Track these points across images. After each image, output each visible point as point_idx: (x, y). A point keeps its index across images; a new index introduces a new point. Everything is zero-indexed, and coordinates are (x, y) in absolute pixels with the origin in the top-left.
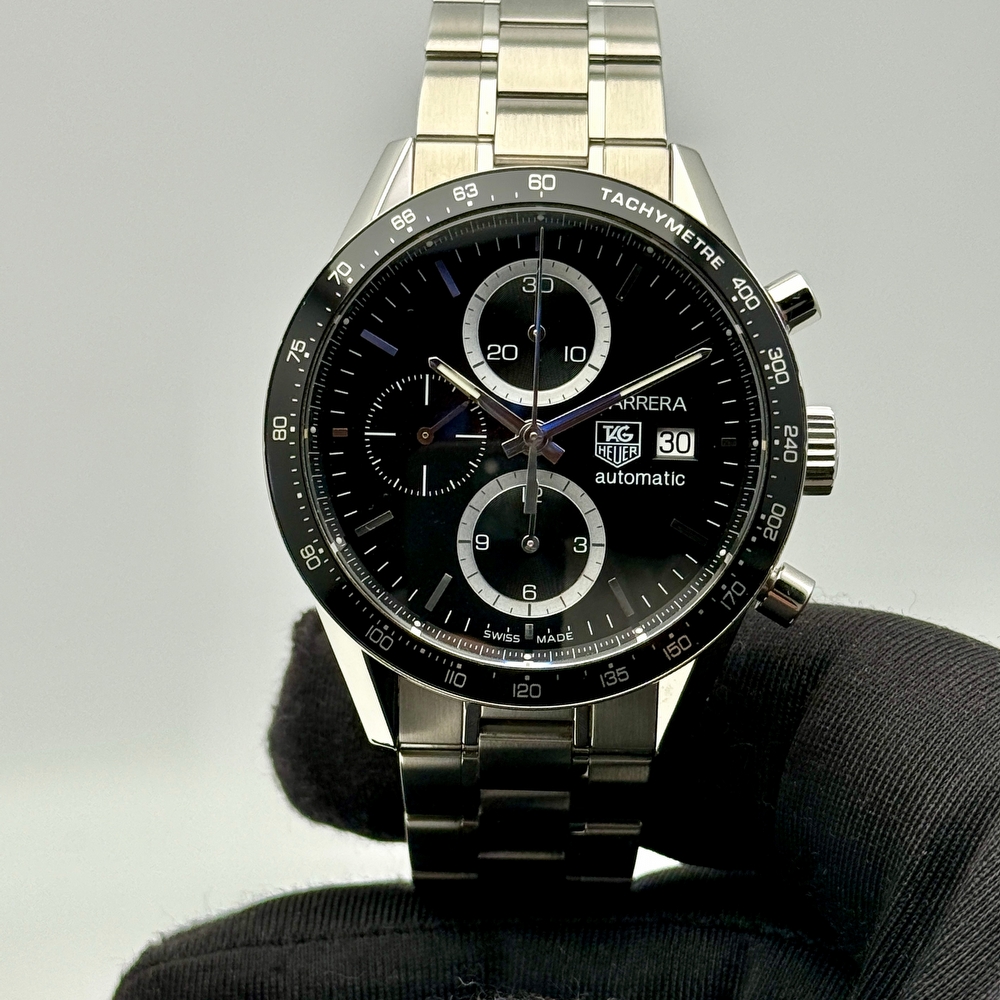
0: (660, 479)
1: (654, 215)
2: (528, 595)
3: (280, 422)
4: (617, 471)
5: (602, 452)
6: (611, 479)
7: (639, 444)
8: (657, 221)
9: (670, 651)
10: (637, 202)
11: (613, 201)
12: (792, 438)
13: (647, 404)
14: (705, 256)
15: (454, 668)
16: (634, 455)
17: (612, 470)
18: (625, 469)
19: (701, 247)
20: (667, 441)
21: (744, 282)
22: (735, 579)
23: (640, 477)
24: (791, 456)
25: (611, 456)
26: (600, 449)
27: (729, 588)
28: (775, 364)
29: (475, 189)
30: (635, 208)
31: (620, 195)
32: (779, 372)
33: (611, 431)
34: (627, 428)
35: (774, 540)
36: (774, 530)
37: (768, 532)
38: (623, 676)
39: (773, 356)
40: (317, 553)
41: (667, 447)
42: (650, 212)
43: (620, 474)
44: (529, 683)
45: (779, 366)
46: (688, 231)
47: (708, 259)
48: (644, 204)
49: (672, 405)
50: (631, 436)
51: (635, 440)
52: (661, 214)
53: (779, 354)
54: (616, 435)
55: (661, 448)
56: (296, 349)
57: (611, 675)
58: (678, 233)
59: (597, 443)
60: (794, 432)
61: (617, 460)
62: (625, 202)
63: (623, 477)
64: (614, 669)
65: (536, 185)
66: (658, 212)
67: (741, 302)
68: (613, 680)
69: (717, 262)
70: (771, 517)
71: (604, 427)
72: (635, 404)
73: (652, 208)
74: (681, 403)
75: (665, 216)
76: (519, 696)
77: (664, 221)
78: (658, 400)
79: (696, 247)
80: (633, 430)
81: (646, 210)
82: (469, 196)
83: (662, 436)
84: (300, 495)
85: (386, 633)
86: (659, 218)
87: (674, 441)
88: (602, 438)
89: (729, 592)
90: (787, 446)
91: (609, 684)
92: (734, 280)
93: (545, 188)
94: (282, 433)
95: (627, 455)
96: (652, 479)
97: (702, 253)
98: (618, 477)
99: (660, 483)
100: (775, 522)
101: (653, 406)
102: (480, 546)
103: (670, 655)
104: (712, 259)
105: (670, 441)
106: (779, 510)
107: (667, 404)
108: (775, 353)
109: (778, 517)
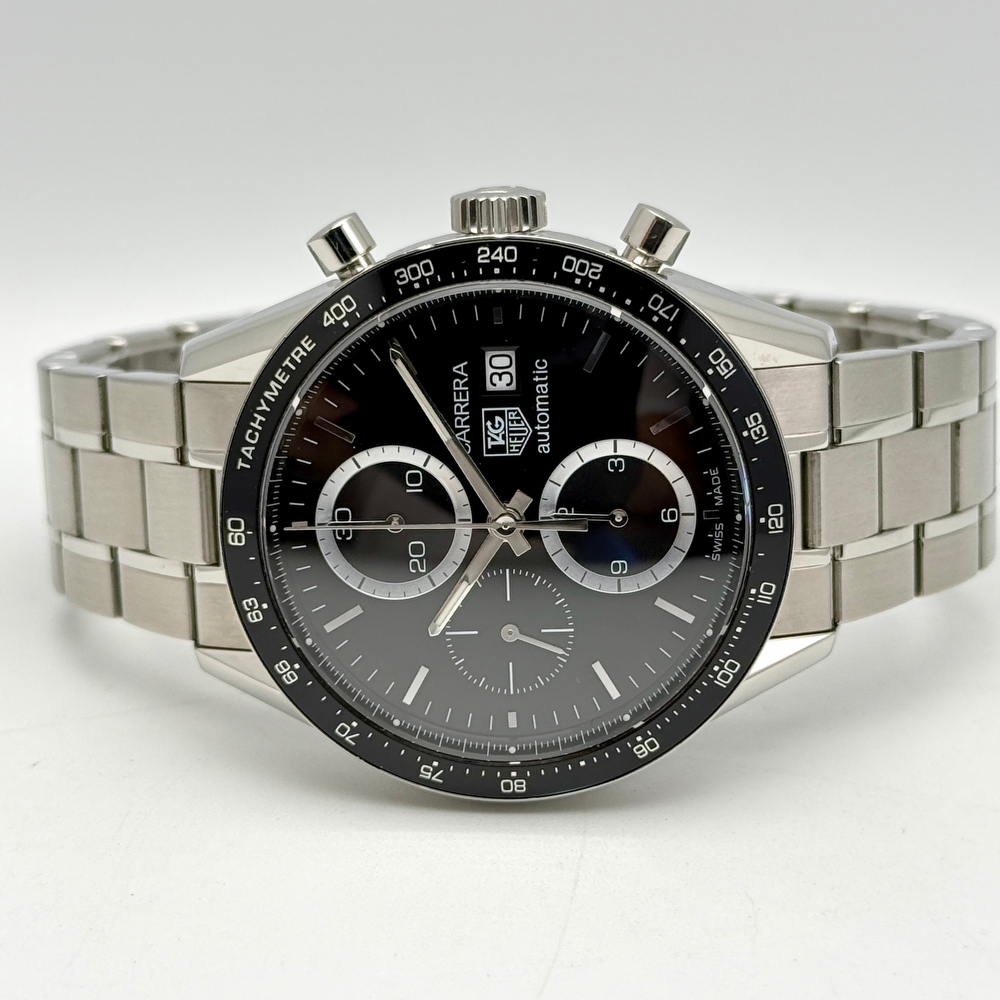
0: (541, 386)
1: (262, 413)
2: (673, 517)
3: (507, 786)
4: (535, 431)
5: (516, 448)
6: (545, 437)
7: (506, 409)
8: (268, 410)
9: (726, 371)
10: (250, 431)
11: (251, 458)
12: (491, 253)
13: (463, 403)
14: (302, 357)
15: (756, 596)
16: (518, 415)
17: (535, 436)
18: (533, 423)
19: (293, 361)
20: (500, 379)
21: (326, 314)
22: (647, 308)
23: (541, 406)
24: (511, 254)
25: (520, 438)
26: (514, 450)
27: (656, 313)
28: (413, 276)
29: (249, 601)
30: (257, 434)
31: (243, 450)
32: (421, 272)
33: (493, 439)
34: (489, 424)
35: (601, 267)
36: (591, 267)
37: (593, 273)
38: (756, 419)
39: (404, 279)
40: (642, 742)
41: (506, 378)
42: (260, 418)
43: (538, 428)
44: (768, 518)
45: (414, 272)
46: (277, 376)
47: (305, 354)
48: (252, 424)
49: (462, 378)
50: (498, 419)
51: (501, 414)
52: (261, 406)
53: (402, 273)
54: (498, 435)
55: (508, 385)
56: (430, 774)
57: (755, 432)
58: (280, 388)
59: (507, 454)
60: (484, 252)
61: (524, 431)
62: (251, 445)
63: (541, 425)
64: (749, 430)
65: (239, 538)
66: (259, 409)
67: (349, 316)
68: (761, 429)
69: (307, 345)
70: (577, 272)
71: (490, 447)
72: (463, 416)
73: (256, 415)
74: (459, 368)
75: (262, 401)
76: (781, 527)
77: (268, 402)
78: (458, 392)
79: (294, 368)
80: (490, 416)
81: (258, 422)
82: (257, 607)
83: (495, 385)
84: (582, 763)
85: (722, 668)
86: (265, 407)
87: (500, 371)
88: (501, 449)
89: (661, 312)
90: (500, 258)
91: (765, 433)
92: (326, 324)
93: (243, 529)
94: (518, 784)
95: (518, 422)
96: (542, 394)
97: (299, 361)
98: (541, 430)
99: (546, 386)
100: (582, 268)
101: (464, 397)
102: (623, 569)
103: (730, 371)
104: (305, 350)
105: (500, 375)
106: (569, 264)
107: (461, 383)
108: (401, 277)
109: (576, 264)
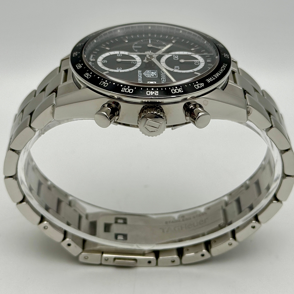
2: (104, 61)
6: (139, 73)
10: (224, 69)
11: (223, 65)
13: (163, 78)
16: (147, 76)
17: (142, 73)
18: (143, 75)
19: (212, 79)
21: (203, 86)
22: (109, 83)
23: (140, 77)
24: (148, 93)
26: (148, 71)
31: (225, 67)
32: (175, 90)
33: (154, 73)
34: (155, 75)
35: (122, 91)
36: (125, 91)
37: (124, 89)
38: (79, 68)
39: (180, 90)
42: (221, 71)
44: (78, 54)
45: (177, 91)
46: (217, 77)
50: (153, 76)
55: (150, 82)
58: (216, 74)
59: (150, 71)
60: (156, 94)
61: (145, 74)
62: (223, 67)
63: (140, 75)
64: (81, 65)
67: (196, 84)
69: (209, 80)
70: (129, 89)
72: (163, 76)
79: (212, 77)
86: (220, 72)
88: (152, 71)
89: (105, 83)
90: (151, 92)
91: (77, 66)
92: (203, 84)
97: (210, 78)
99: (139, 80)
100: (127, 90)
102: (118, 55)
103: (85, 75)
106: (131, 91)
107: (163, 81)
109: (129, 91)
